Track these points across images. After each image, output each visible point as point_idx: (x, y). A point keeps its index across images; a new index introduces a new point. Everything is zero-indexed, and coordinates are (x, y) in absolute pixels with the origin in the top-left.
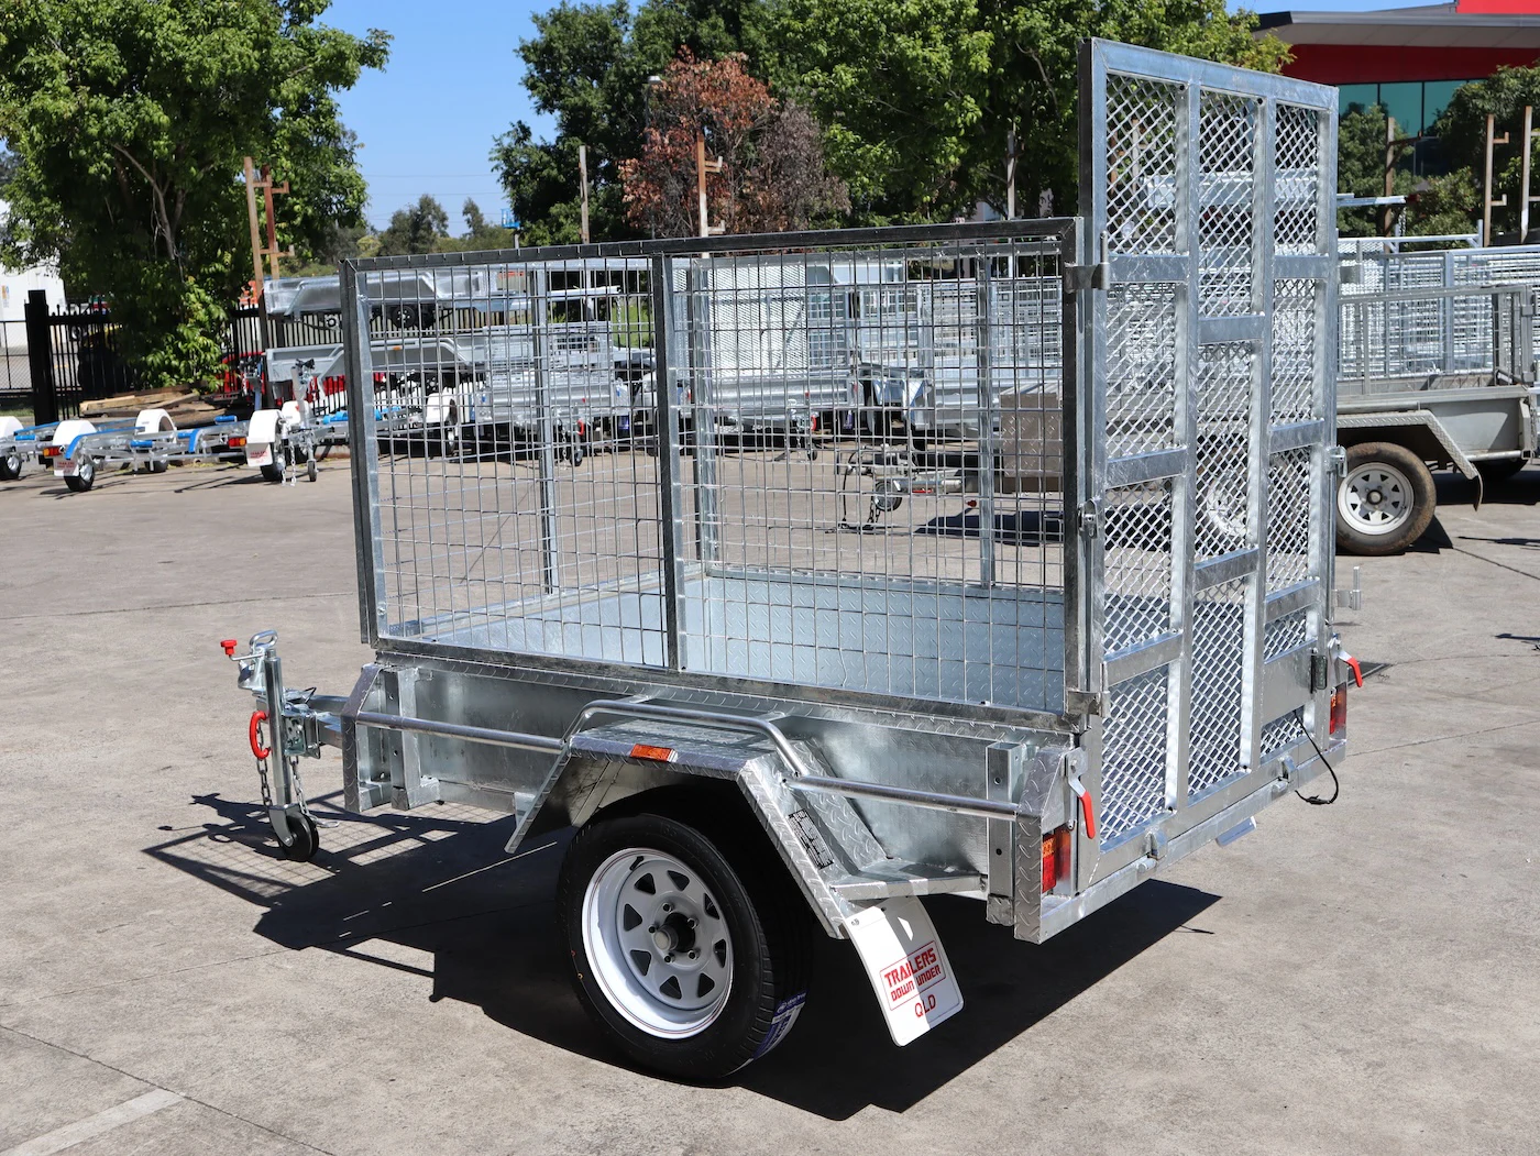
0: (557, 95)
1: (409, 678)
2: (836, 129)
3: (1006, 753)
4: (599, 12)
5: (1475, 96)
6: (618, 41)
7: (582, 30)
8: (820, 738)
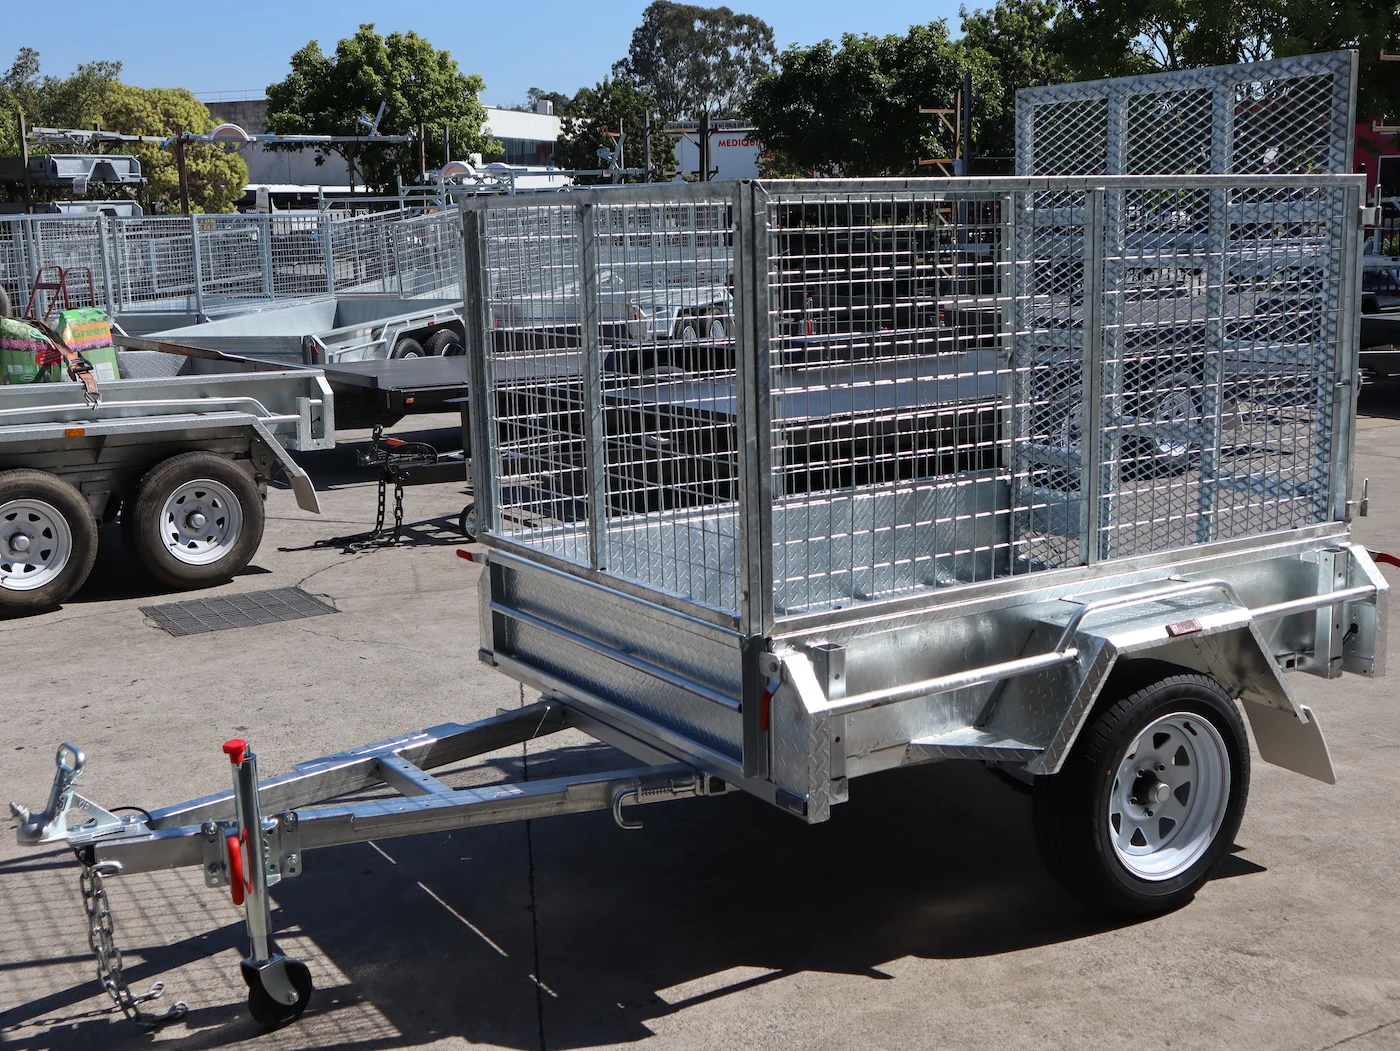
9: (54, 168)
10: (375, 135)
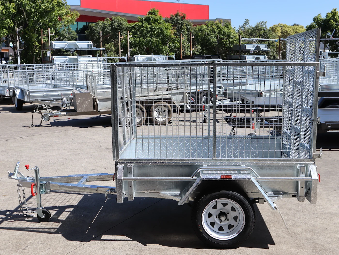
3: (305, 168)
5: (93, 26)
9: (246, 47)
10: (332, 38)
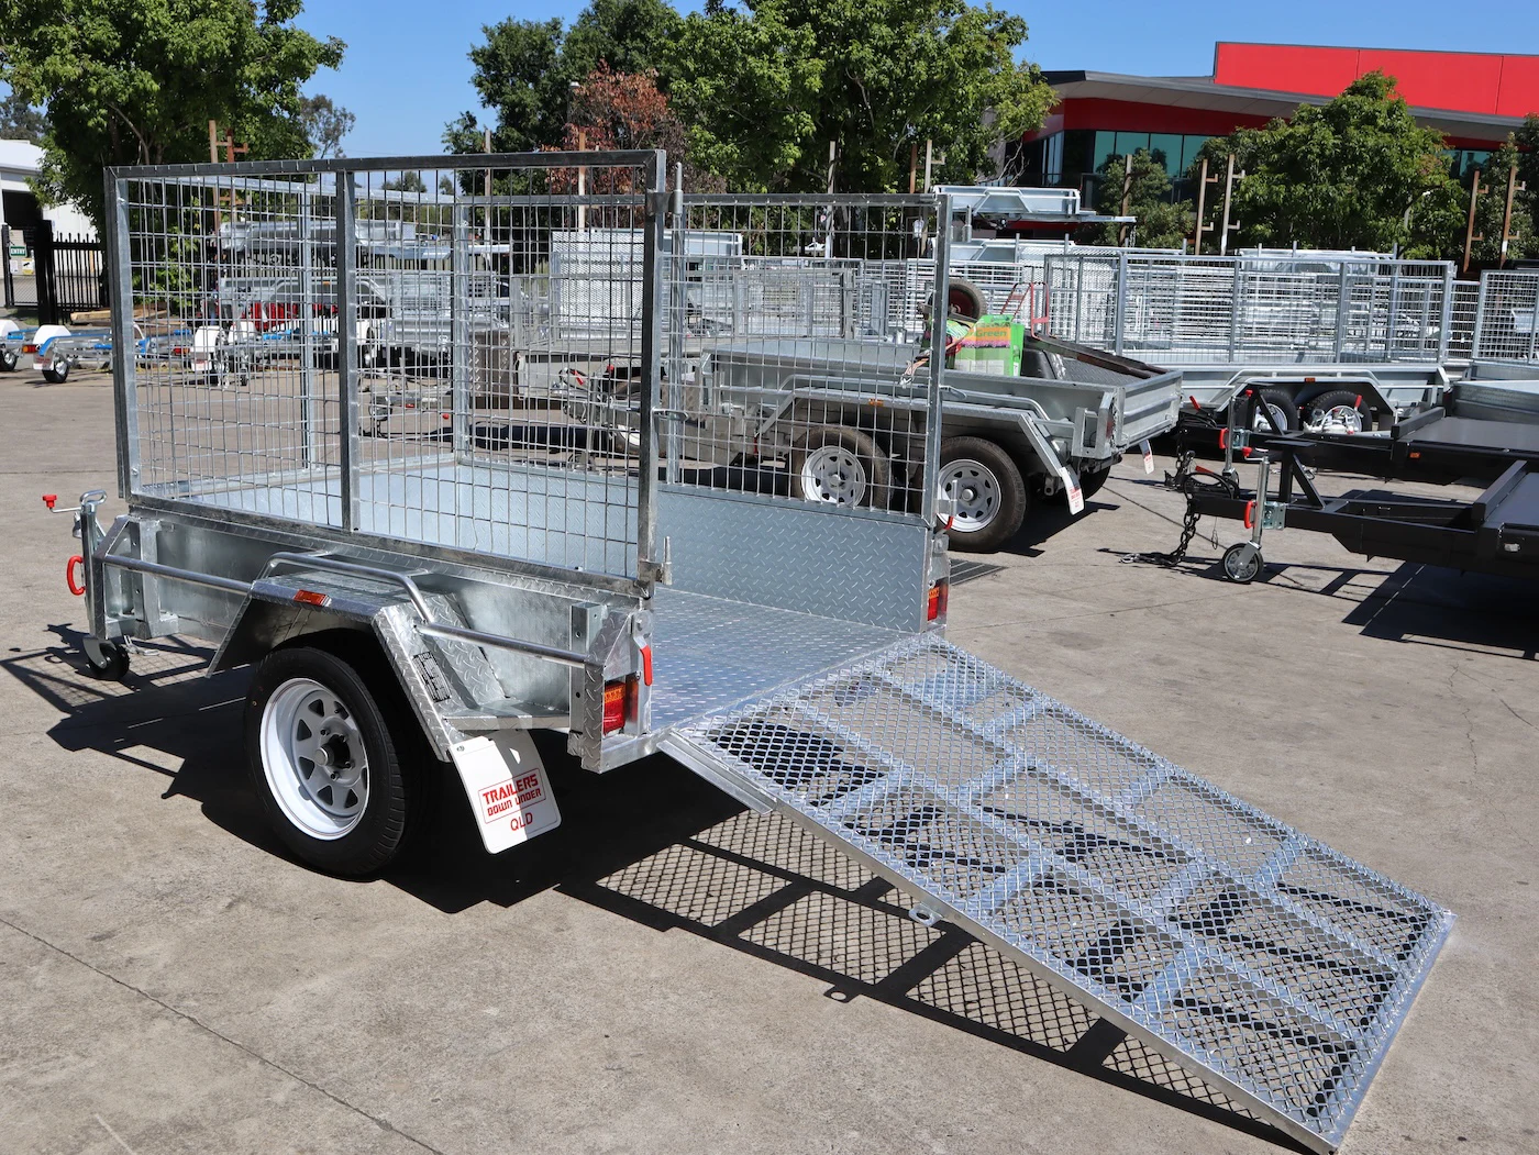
0: (499, 92)
1: (150, 528)
2: (696, 128)
3: (585, 611)
4: (538, 26)
5: (1218, 148)
6: (553, 52)
7: (522, 43)
8: (458, 593)
